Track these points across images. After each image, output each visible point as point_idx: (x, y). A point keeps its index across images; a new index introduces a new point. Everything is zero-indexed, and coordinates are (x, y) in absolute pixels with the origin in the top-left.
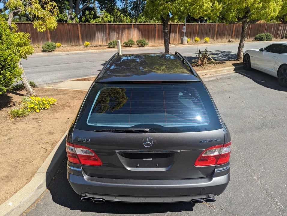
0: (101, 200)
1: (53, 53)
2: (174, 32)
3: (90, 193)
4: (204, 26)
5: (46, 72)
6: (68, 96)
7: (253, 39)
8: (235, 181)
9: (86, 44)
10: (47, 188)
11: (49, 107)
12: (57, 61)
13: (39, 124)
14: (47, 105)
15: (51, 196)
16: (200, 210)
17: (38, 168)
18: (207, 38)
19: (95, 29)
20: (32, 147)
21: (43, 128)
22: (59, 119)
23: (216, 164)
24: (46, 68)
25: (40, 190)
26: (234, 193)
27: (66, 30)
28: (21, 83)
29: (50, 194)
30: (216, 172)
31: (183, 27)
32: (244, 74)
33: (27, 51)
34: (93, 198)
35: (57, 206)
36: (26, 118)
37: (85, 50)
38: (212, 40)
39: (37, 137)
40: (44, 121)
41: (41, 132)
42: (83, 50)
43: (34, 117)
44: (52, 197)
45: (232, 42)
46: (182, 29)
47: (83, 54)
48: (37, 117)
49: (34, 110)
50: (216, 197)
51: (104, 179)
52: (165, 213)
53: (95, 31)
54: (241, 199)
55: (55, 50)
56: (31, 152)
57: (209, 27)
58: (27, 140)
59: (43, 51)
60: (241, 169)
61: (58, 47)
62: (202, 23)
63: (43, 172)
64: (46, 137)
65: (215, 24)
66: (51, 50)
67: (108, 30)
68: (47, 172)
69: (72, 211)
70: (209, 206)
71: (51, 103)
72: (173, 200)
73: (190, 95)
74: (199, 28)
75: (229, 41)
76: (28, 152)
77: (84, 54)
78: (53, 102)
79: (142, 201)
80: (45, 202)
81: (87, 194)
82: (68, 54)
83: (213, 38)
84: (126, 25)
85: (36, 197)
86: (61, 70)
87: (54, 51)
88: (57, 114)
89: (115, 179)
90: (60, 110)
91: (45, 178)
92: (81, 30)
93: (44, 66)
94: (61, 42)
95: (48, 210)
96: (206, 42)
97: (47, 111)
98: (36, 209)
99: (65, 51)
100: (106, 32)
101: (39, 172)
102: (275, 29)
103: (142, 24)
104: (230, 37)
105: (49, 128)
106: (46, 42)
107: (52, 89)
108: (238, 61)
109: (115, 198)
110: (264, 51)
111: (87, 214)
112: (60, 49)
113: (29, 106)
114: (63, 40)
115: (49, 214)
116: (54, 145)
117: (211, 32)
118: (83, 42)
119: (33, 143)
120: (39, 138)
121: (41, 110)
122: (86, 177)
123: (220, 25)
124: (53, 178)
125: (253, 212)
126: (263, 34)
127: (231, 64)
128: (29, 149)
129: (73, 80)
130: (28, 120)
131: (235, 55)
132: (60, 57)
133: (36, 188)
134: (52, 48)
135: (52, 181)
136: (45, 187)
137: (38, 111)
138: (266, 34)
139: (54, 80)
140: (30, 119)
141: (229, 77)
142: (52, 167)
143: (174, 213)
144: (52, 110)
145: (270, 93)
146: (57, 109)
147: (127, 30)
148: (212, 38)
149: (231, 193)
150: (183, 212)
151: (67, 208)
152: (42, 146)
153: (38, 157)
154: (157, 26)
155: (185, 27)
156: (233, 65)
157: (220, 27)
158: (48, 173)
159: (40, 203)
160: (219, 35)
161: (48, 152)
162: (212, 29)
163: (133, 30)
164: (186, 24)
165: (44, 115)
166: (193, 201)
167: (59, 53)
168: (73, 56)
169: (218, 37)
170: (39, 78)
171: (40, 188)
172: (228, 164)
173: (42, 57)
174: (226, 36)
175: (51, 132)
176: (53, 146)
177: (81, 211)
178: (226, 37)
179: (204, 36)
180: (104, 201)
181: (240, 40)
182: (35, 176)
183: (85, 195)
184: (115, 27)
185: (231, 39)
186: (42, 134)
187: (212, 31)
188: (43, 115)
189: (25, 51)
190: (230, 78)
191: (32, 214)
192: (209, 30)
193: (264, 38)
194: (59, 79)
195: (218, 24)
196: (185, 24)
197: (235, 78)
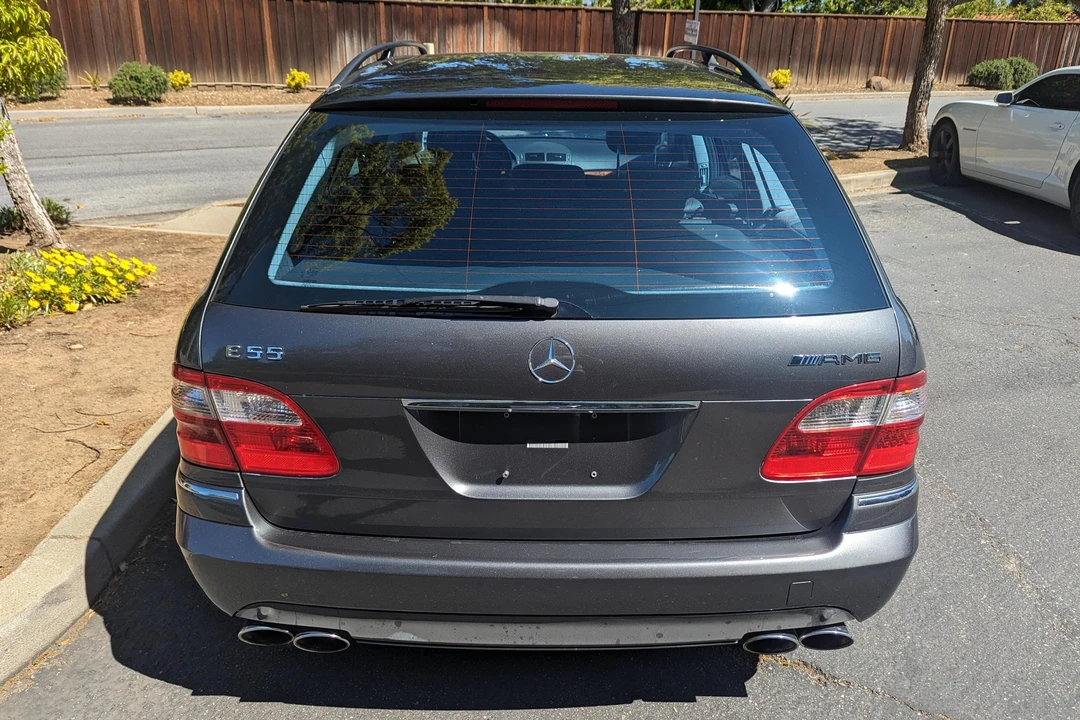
0: (334, 636)
1: (155, 109)
2: (651, 44)
3: (279, 606)
4: (769, 24)
5: (118, 174)
6: (208, 259)
7: (962, 80)
8: (926, 578)
9: (293, 79)
10: (91, 605)
11: (120, 291)
12: (169, 140)
13: (73, 354)
14: (114, 282)
15: (108, 637)
16: (779, 692)
17: (52, 523)
18: (784, 71)
19: (332, 18)
20: (31, 438)
21: (88, 369)
22: (161, 338)
23: (858, 471)
24: (121, 160)
25: (54, 611)
26: (921, 627)
27: (211, 21)
28: (10, 205)
29: (104, 629)
30: (856, 506)
31: (687, 25)
32: (934, 198)
33: (33, 59)
34: (296, 630)
35: (131, 679)
36: (19, 334)
37: (290, 103)
38: (802, 80)
39: (59, 404)
40: (98, 344)
41: (79, 384)
42: (282, 103)
43: (52, 330)
44: (109, 644)
45: (881, 90)
46: (683, 31)
47: (281, 118)
48: (67, 329)
49: (57, 304)
50: (853, 629)
51: (348, 537)
52: (622, 706)
53: (332, 26)
54: (955, 649)
55: (163, 96)
56: (25, 459)
57: (791, 26)
58: (15, 414)
59: (115, 101)
60: (948, 533)
61: (177, 88)
62: (764, 13)
63: (75, 537)
64: (100, 406)
65: (814, 17)
66: (148, 98)
67: (387, 27)
68: (92, 538)
69: (201, 700)
70: (816, 677)
71: (130, 277)
72: (660, 636)
73: (734, 208)
74: (750, 31)
75: (868, 85)
76: (15, 458)
77: (285, 117)
78: (140, 272)
79: (519, 643)
80: (75, 665)
81: (269, 612)
82: (220, 113)
83: (803, 71)
84: (460, 9)
85: (38, 641)
86: (184, 171)
87: (159, 100)
88: (156, 321)
89: (397, 540)
90: (168, 306)
91: (82, 561)
92: (274, 22)
93: (114, 154)
94: (191, 68)
95: (89, 696)
96: (777, 88)
97: (112, 309)
98: (31, 691)
99: (203, 105)
100: (375, 35)
101: (55, 537)
102: (1047, 46)
103: (522, 5)
104: (872, 69)
105: (114, 370)
106: (127, 63)
107: (141, 235)
108: (909, 150)
109: (399, 625)
110: (1014, 103)
111: (270, 712)
112: (185, 94)
113: (35, 288)
114: (199, 63)
115: (91, 714)
116: (133, 434)
117: (798, 50)
118: (282, 70)
119: (38, 426)
120: (68, 405)
121: (89, 306)
122: (260, 529)
123: (834, 21)
124: (123, 567)
125: (1011, 700)
126: (1002, 63)
127: (880, 162)
128: (19, 448)
129: (233, 203)
130: (25, 341)
131: (895, 133)
132: (185, 124)
133: (38, 601)
134: (151, 90)
135: (116, 579)
136: (79, 600)
137: (73, 306)
138: (1011, 63)
139: (150, 204)
140: (33, 337)
141: (874, 206)
142: (116, 518)
143: (665, 704)
144: (135, 307)
145: (1041, 264)
146: (158, 302)
147: (461, 27)
148: (800, 73)
149: (909, 626)
150: (705, 702)
151: (178, 689)
152: (81, 436)
153: (58, 480)
154: (582, 15)
155: (696, 25)
156: (890, 164)
157: (833, 29)
158: (96, 542)
159: (55, 668)
160: (828, 61)
161: (102, 462)
162: (800, 39)
163: (487, 28)
164: (698, 11)
165: (98, 322)
166: (750, 641)
167: (179, 111)
168: (240, 123)
169: (826, 69)
170: (88, 196)
171: (57, 601)
172: (910, 476)
173: (109, 122)
174: (856, 68)
175: (124, 384)
176: (128, 436)
177: (241, 701)
178: (854, 69)
179: (771, 64)
180: (345, 644)
181: (909, 83)
182: (36, 551)
183: (260, 615)
184: (412, 15)
185: (875, 80)
186: (82, 393)
187: (800, 44)
188: (92, 321)
189: (25, 60)
190: (878, 209)
191: (14, 714)
192: (789, 42)
193: (1006, 77)
194: (175, 200)
195: (826, 17)
196: (694, 13)
197: (900, 209)
